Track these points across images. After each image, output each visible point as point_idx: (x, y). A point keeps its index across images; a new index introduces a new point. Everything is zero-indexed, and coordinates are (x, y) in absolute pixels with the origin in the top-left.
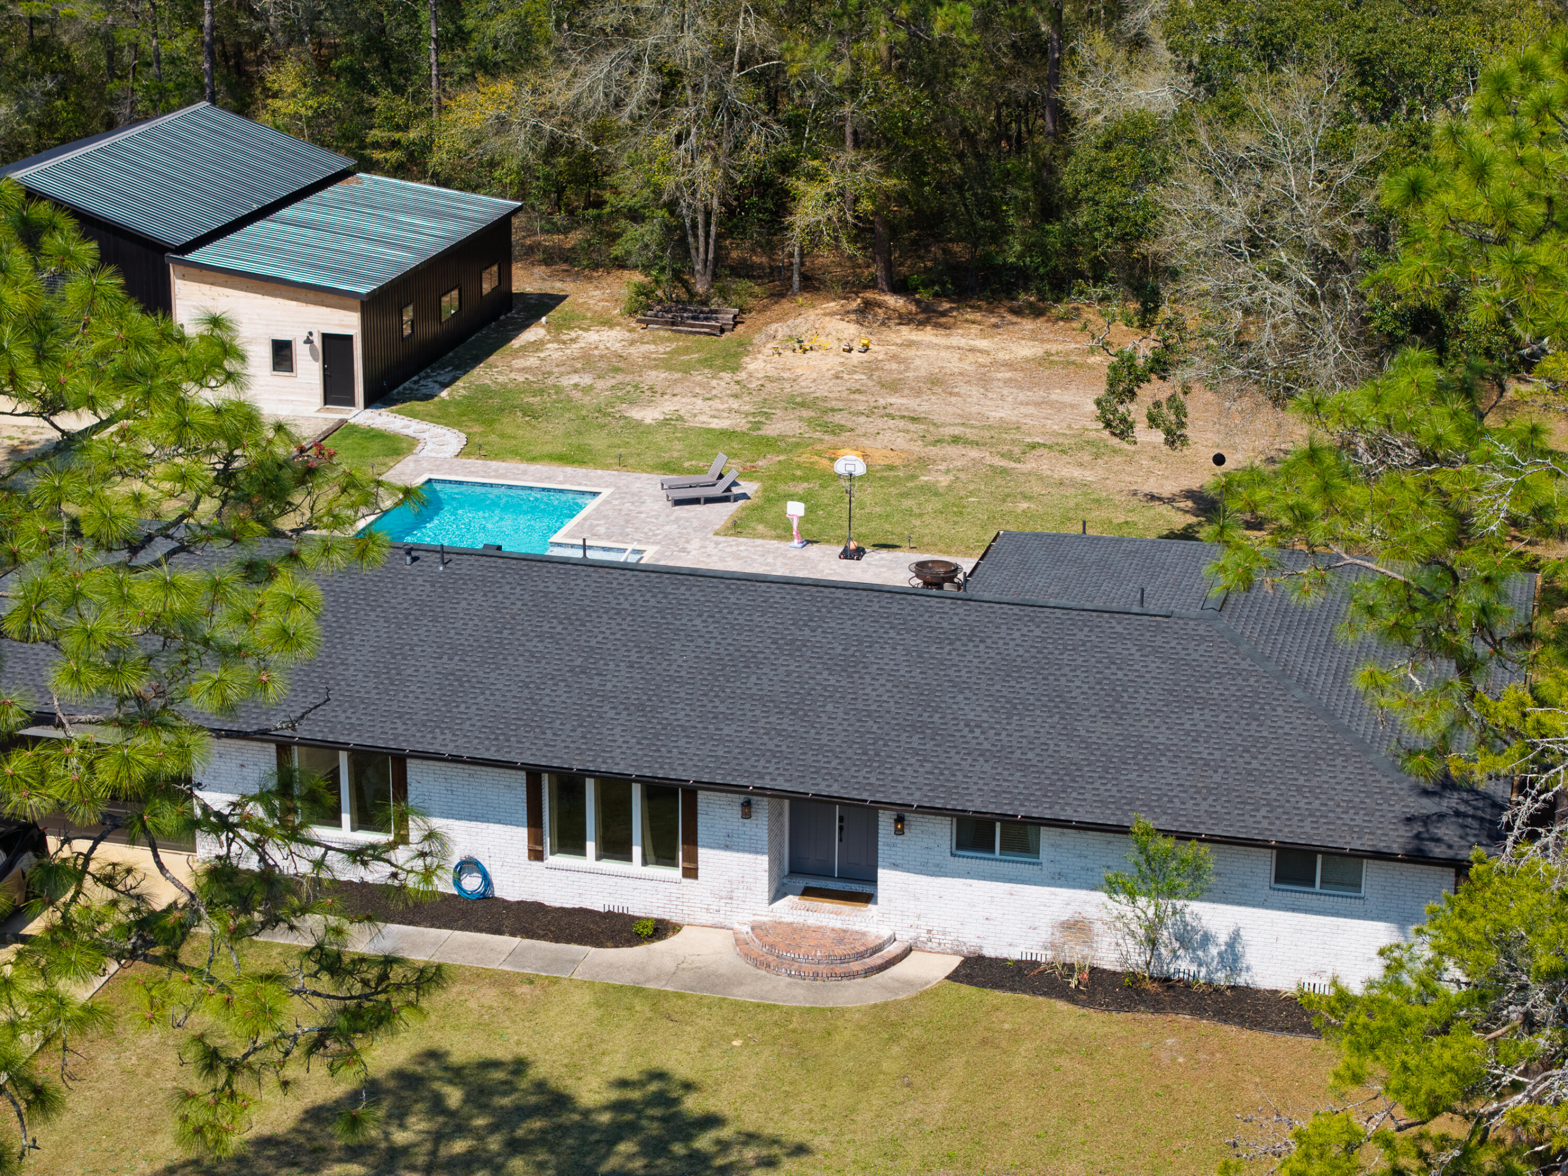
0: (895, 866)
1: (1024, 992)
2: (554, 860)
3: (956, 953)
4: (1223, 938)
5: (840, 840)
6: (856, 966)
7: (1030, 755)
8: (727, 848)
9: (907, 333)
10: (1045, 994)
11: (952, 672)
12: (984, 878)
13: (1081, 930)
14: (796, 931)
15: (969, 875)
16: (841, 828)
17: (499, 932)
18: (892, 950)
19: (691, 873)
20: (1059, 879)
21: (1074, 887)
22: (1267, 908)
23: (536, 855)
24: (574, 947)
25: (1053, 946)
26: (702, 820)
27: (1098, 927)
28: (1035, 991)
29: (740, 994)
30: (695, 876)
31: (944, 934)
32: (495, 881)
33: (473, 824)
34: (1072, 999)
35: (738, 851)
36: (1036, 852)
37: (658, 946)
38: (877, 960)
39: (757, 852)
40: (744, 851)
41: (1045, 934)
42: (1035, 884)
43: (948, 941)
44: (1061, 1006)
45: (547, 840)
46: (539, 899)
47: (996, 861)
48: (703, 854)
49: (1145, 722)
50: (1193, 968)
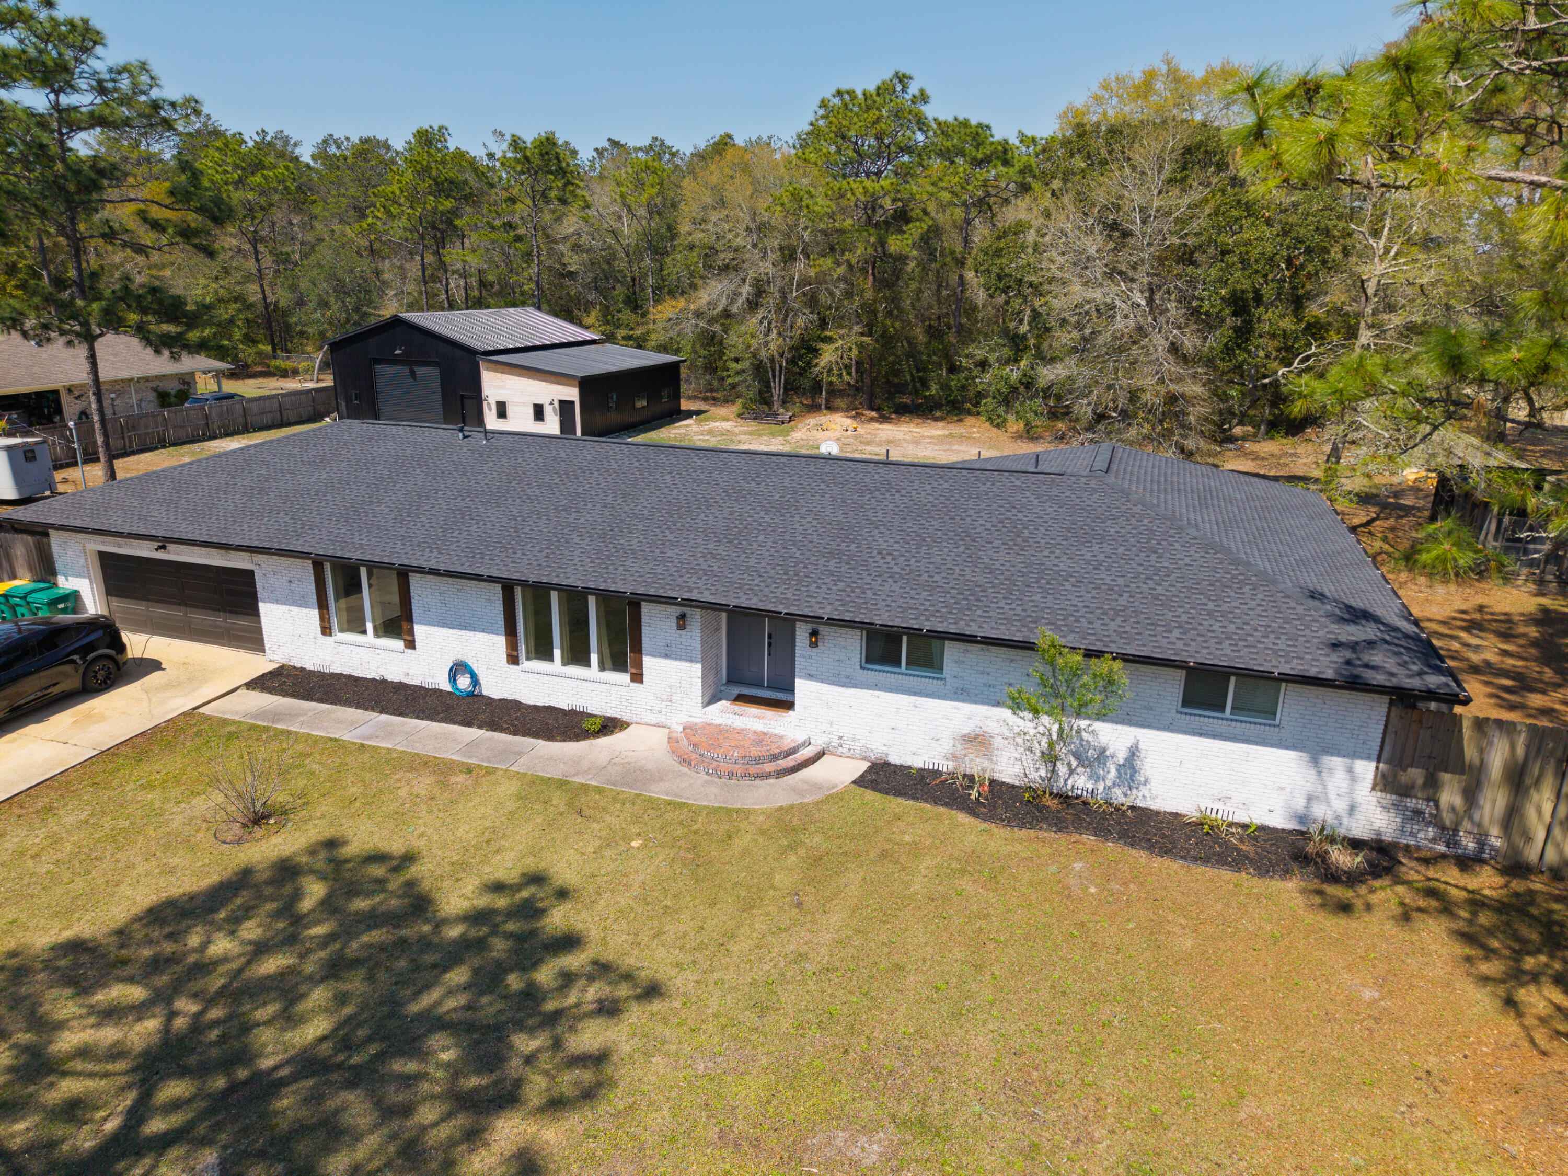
0: (810, 677)
1: (926, 801)
2: (527, 665)
3: (864, 758)
5: (769, 655)
6: (769, 767)
7: (937, 578)
8: (667, 656)
9: (876, 425)
10: (946, 805)
11: (870, 513)
12: (890, 690)
13: (981, 744)
14: (722, 732)
15: (876, 687)
16: (770, 644)
17: (469, 724)
18: (806, 753)
19: (638, 678)
20: (962, 694)
21: (975, 702)
22: (1172, 731)
23: (513, 659)
24: (529, 740)
25: (954, 757)
26: (646, 631)
27: (998, 742)
28: (936, 801)
29: (658, 791)
30: (641, 682)
31: (854, 740)
32: (482, 681)
33: (463, 632)
34: (973, 813)
35: (676, 659)
36: (941, 669)
37: (603, 741)
38: (790, 762)
39: (691, 661)
40: (681, 659)
41: (946, 746)
42: (939, 698)
43: (857, 746)
44: (962, 818)
45: (522, 648)
46: (518, 698)
47: (903, 674)
48: (647, 661)
49: (1046, 553)
50: (1090, 786)
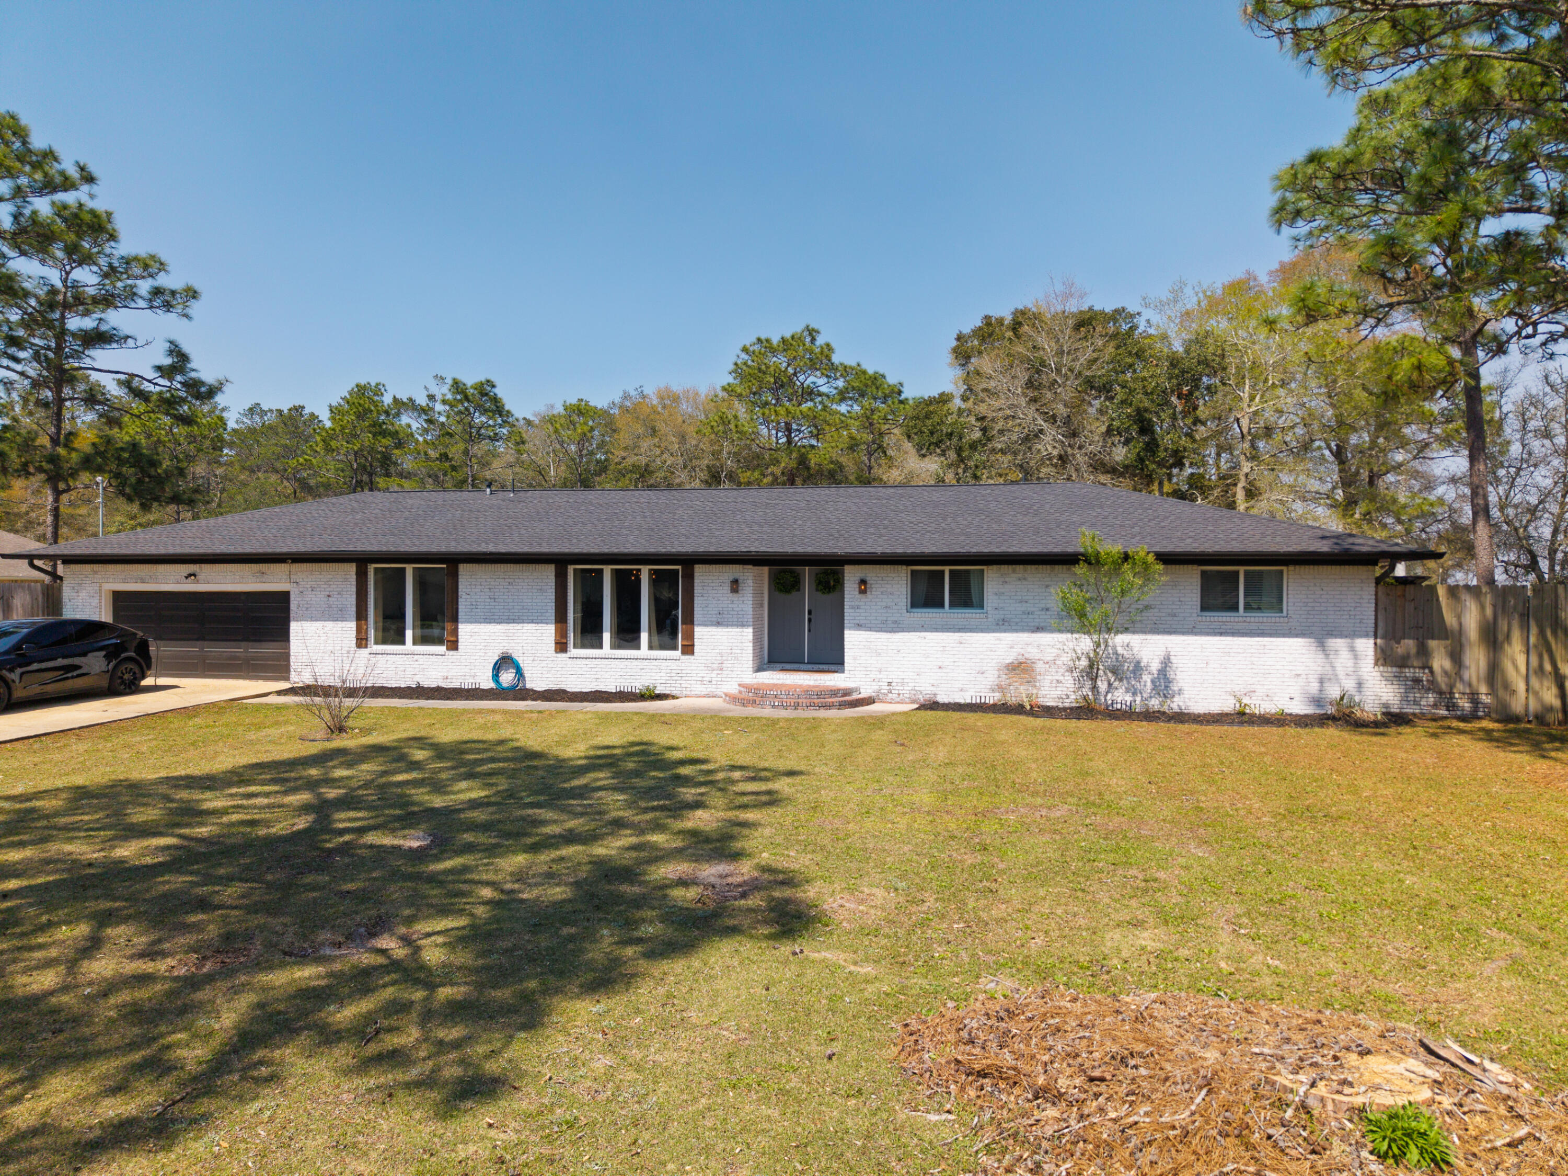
0: (859, 626)
3: (913, 702)
4: (1155, 666)
5: (809, 630)
6: (834, 701)
7: (969, 530)
8: (718, 624)
12: (936, 629)
13: (1025, 671)
14: (777, 685)
15: (923, 628)
16: (810, 620)
17: (522, 700)
18: (860, 696)
19: (689, 650)
20: (1004, 625)
23: (561, 647)
24: (587, 703)
25: (1000, 688)
26: (698, 602)
29: (732, 714)
30: (692, 653)
31: (903, 684)
32: (527, 675)
33: (511, 626)
34: (1031, 715)
35: (727, 626)
37: (659, 702)
38: (849, 698)
39: (743, 626)
40: (732, 625)
41: (992, 677)
42: (982, 631)
43: (906, 691)
44: (1023, 717)
45: (571, 635)
46: (562, 686)
47: (947, 613)
48: (699, 631)
50: (1128, 698)
